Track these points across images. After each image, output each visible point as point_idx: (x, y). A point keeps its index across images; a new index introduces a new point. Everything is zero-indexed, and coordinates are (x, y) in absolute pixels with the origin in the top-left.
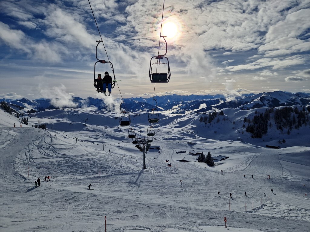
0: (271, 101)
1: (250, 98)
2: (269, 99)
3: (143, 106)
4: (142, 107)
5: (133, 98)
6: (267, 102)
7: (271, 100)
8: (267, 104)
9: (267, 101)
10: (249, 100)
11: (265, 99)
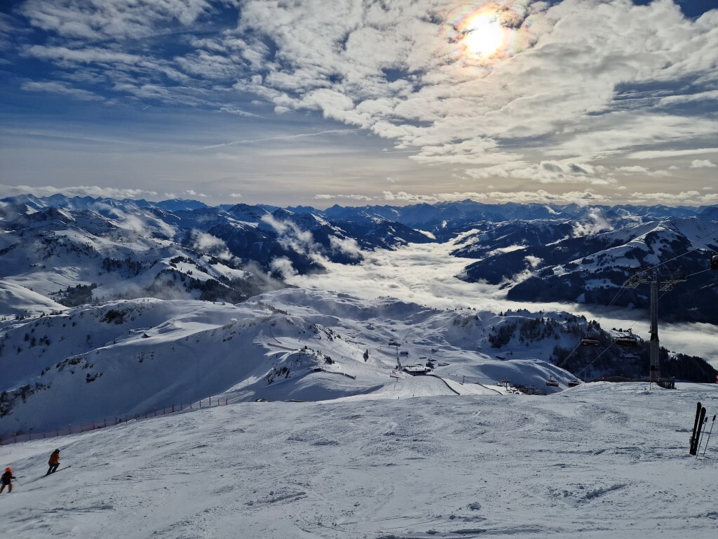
0: (671, 244)
1: (628, 231)
2: (667, 238)
3: (391, 231)
4: (389, 233)
5: (370, 207)
6: (661, 245)
7: (671, 240)
8: (660, 249)
9: (661, 242)
10: (625, 237)
11: (658, 238)
